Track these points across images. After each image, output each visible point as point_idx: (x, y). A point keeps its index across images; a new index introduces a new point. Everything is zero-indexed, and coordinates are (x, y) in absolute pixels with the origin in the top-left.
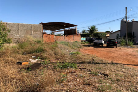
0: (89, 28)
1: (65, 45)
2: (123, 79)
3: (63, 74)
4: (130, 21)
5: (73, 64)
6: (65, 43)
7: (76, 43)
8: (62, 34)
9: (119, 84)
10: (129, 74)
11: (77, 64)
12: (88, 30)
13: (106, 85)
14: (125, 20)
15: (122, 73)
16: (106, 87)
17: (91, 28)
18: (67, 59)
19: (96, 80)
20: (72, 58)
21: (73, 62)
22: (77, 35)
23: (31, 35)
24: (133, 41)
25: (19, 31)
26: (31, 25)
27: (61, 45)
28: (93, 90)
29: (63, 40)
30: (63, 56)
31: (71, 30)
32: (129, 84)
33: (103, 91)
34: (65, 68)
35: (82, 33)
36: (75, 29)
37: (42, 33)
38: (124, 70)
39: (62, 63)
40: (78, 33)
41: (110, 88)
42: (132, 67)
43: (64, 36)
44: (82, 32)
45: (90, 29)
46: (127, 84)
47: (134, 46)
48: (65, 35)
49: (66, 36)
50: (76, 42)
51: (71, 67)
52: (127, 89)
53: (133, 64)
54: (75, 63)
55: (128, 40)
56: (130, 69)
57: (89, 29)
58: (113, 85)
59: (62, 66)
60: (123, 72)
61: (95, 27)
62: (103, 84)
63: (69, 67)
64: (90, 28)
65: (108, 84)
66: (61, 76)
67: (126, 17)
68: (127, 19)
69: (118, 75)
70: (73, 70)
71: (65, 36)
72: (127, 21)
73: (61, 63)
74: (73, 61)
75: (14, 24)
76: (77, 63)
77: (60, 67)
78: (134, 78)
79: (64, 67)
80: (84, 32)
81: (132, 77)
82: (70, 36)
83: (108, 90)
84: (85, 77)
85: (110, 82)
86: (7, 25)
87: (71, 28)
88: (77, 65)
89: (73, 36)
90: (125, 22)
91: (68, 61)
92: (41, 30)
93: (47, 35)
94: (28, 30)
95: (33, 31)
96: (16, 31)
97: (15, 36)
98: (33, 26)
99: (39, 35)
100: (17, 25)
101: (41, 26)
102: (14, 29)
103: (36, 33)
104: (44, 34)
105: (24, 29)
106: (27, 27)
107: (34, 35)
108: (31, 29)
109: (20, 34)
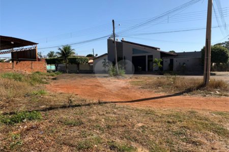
0: (60, 49)
1: (16, 79)
2: (116, 123)
3: (13, 134)
4: (119, 41)
5: (34, 113)
6: (14, 76)
7: (37, 74)
8: (7, 60)
9: (111, 132)
10: (122, 115)
11: (41, 113)
12: (58, 53)
13: (93, 137)
14: (112, 39)
15: (114, 115)
16: (92, 140)
17: (64, 49)
18: (21, 106)
19: (77, 133)
20: (30, 102)
21: (33, 109)
22: (39, 60)
24: (125, 68)
27: (6, 80)
28: (72, 150)
29: (9, 71)
30: (13, 101)
31: (25, 52)
32: (124, 129)
33: (88, 148)
34: (18, 122)
35: (48, 58)
36: (34, 50)
38: (115, 110)
39: (11, 114)
40: (39, 57)
41: (98, 141)
42: (125, 105)
43: (11, 62)
44: (48, 55)
45: (62, 51)
46: (121, 130)
47: (126, 75)
48: (13, 60)
49: (15, 62)
50: (37, 72)
51: (30, 119)
52: (121, 137)
53: (126, 100)
54: (37, 111)
55: (119, 68)
56: (124, 107)
57: (60, 51)
58: (103, 136)
59: (11, 119)
60: (115, 113)
61: (69, 47)
62: (88, 138)
63: (25, 120)
64: (62, 48)
65: (95, 136)
66: (10, 139)
67: (114, 35)
68: (116, 38)
69: (109, 119)
70: (34, 123)
71: (13, 62)
72: (116, 40)
73: (7, 114)
74: (33, 107)
76: (41, 111)
77: (5, 123)
78: (129, 120)
79: (15, 121)
80: (51, 55)
81: (126, 118)
82: (26, 62)
83: (96, 146)
84: (57, 132)
85: (98, 132)
87: (25, 47)
88: (41, 115)
89: (30, 62)
90: (114, 42)
91: (23, 108)
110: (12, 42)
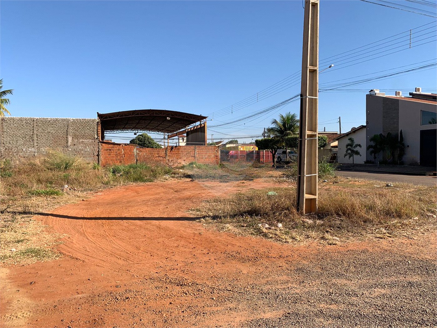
23: (67, 147)
25: (35, 138)
26: (68, 121)
37: (96, 141)
49: (169, 148)
75: (21, 120)
86: (5, 124)
89: (192, 147)
92: (96, 132)
93: (113, 147)
94: (60, 133)
95: (73, 137)
96: (27, 138)
97: (24, 149)
98: (71, 123)
99: (87, 147)
100: (29, 122)
101: (96, 123)
102: (20, 133)
103: (81, 140)
104: (103, 144)
105: (46, 132)
106: (55, 126)
107: (76, 147)
108: (67, 131)
109: (37, 145)
110: (168, 117)
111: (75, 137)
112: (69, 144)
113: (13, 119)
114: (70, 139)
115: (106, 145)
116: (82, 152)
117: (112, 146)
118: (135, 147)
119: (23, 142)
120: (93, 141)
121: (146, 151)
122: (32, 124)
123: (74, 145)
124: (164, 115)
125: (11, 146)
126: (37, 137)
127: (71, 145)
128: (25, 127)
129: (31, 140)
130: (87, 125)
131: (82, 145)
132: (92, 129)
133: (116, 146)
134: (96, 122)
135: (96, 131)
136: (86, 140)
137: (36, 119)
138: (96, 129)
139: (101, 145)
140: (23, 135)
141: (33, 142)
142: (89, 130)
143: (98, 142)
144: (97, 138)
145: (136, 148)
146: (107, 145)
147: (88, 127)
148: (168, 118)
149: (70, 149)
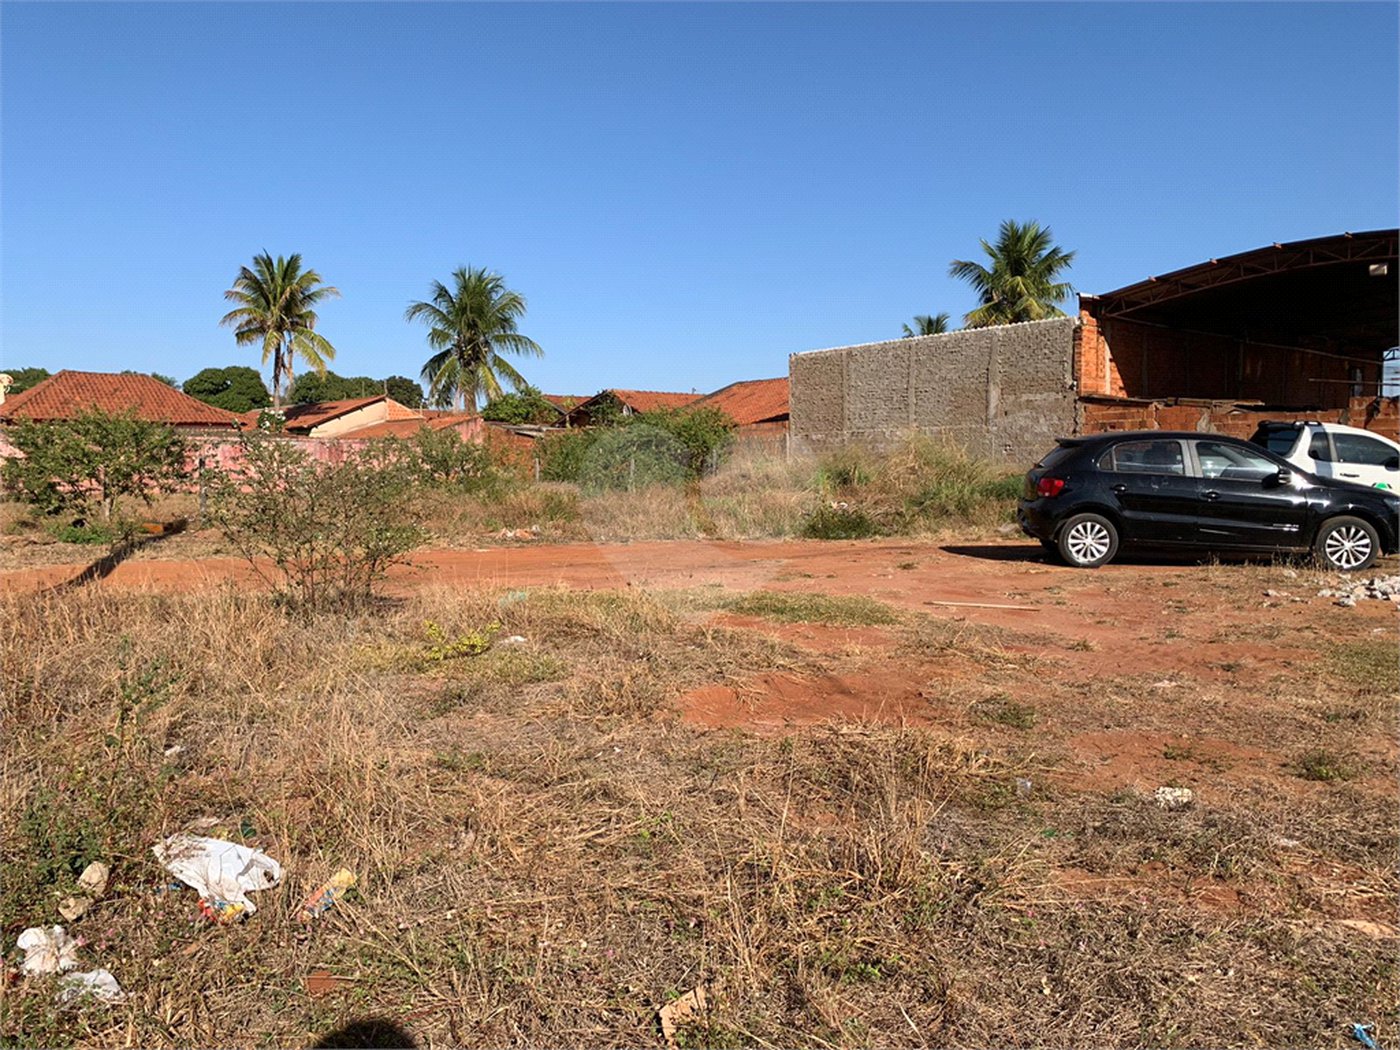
23: (987, 420)
25: (912, 399)
37: (1072, 396)
75: (884, 349)
86: (853, 366)
92: (1068, 366)
93: (1122, 416)
94: (970, 378)
95: (1002, 389)
96: (895, 399)
97: (888, 433)
98: (999, 343)
99: (1042, 420)
100: (899, 352)
101: (1071, 333)
102: (882, 386)
103: (1024, 397)
104: (1090, 406)
105: (937, 376)
106: (959, 357)
107: (1010, 418)
108: (988, 369)
109: (915, 420)
110: (1374, 263)
111: (1010, 387)
112: (992, 411)
113: (868, 349)
114: (994, 394)
115: (1101, 407)
116: (1027, 437)
117: (1120, 410)
118: (1204, 409)
119: (885, 414)
120: (1060, 396)
121: (1249, 425)
122: (906, 357)
123: (1006, 413)
124: (1356, 259)
125: (862, 425)
126: (916, 396)
127: (996, 416)
128: (893, 368)
129: (902, 406)
130: (1042, 344)
131: (1027, 413)
132: (1056, 357)
133: (1134, 410)
134: (1070, 327)
135: (1070, 362)
136: (1038, 397)
137: (914, 343)
138: (1071, 352)
139: (1085, 408)
140: (886, 392)
141: (908, 412)
142: (1049, 358)
143: (1075, 401)
144: (1071, 387)
145: (1206, 415)
146: (1105, 408)
147: (1047, 351)
148: (1372, 267)
149: (995, 428)
